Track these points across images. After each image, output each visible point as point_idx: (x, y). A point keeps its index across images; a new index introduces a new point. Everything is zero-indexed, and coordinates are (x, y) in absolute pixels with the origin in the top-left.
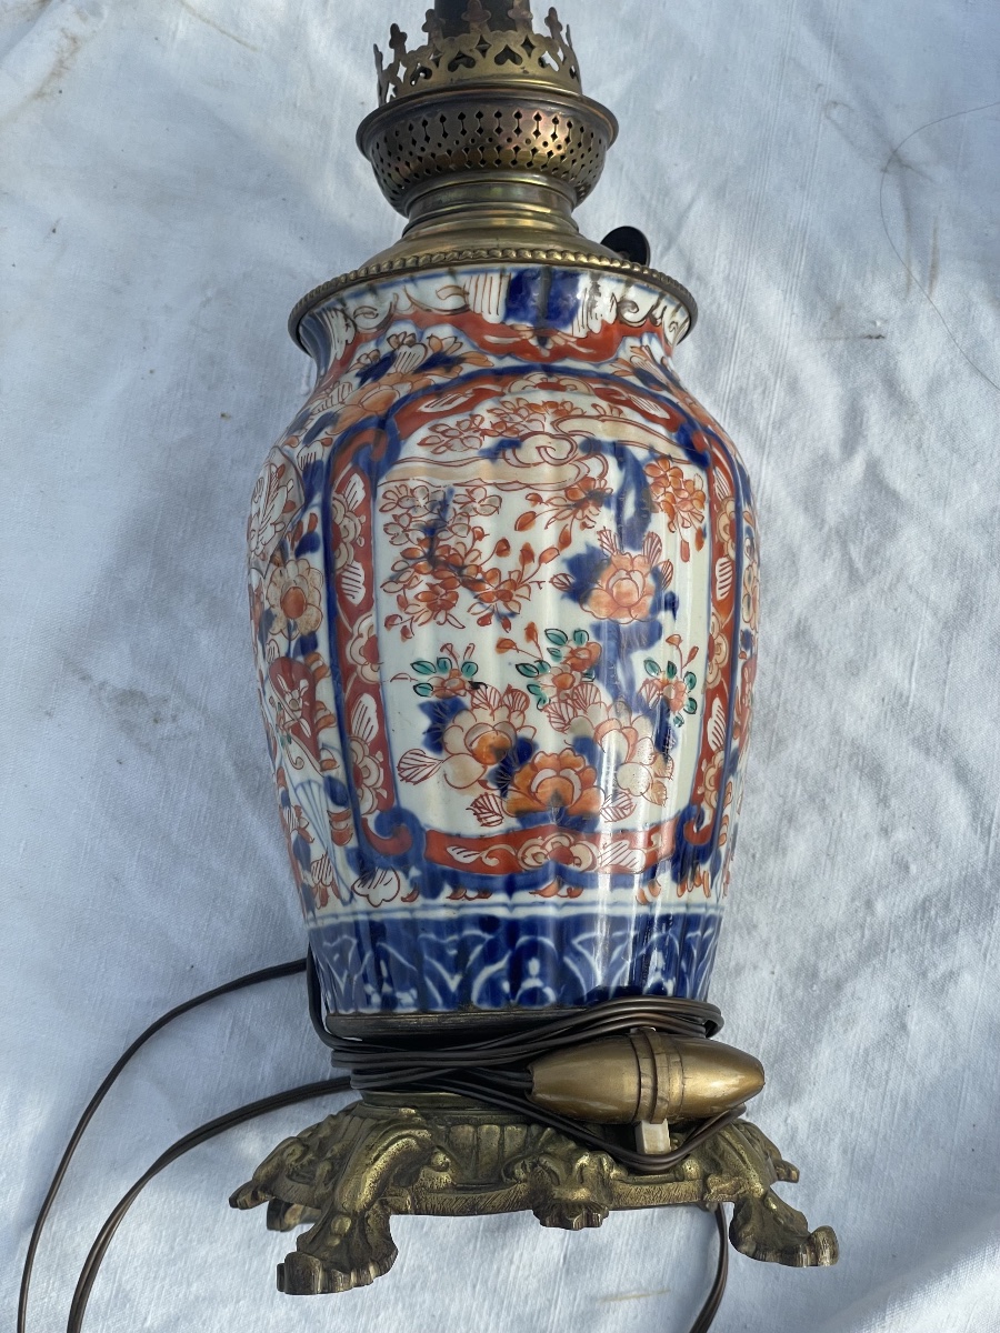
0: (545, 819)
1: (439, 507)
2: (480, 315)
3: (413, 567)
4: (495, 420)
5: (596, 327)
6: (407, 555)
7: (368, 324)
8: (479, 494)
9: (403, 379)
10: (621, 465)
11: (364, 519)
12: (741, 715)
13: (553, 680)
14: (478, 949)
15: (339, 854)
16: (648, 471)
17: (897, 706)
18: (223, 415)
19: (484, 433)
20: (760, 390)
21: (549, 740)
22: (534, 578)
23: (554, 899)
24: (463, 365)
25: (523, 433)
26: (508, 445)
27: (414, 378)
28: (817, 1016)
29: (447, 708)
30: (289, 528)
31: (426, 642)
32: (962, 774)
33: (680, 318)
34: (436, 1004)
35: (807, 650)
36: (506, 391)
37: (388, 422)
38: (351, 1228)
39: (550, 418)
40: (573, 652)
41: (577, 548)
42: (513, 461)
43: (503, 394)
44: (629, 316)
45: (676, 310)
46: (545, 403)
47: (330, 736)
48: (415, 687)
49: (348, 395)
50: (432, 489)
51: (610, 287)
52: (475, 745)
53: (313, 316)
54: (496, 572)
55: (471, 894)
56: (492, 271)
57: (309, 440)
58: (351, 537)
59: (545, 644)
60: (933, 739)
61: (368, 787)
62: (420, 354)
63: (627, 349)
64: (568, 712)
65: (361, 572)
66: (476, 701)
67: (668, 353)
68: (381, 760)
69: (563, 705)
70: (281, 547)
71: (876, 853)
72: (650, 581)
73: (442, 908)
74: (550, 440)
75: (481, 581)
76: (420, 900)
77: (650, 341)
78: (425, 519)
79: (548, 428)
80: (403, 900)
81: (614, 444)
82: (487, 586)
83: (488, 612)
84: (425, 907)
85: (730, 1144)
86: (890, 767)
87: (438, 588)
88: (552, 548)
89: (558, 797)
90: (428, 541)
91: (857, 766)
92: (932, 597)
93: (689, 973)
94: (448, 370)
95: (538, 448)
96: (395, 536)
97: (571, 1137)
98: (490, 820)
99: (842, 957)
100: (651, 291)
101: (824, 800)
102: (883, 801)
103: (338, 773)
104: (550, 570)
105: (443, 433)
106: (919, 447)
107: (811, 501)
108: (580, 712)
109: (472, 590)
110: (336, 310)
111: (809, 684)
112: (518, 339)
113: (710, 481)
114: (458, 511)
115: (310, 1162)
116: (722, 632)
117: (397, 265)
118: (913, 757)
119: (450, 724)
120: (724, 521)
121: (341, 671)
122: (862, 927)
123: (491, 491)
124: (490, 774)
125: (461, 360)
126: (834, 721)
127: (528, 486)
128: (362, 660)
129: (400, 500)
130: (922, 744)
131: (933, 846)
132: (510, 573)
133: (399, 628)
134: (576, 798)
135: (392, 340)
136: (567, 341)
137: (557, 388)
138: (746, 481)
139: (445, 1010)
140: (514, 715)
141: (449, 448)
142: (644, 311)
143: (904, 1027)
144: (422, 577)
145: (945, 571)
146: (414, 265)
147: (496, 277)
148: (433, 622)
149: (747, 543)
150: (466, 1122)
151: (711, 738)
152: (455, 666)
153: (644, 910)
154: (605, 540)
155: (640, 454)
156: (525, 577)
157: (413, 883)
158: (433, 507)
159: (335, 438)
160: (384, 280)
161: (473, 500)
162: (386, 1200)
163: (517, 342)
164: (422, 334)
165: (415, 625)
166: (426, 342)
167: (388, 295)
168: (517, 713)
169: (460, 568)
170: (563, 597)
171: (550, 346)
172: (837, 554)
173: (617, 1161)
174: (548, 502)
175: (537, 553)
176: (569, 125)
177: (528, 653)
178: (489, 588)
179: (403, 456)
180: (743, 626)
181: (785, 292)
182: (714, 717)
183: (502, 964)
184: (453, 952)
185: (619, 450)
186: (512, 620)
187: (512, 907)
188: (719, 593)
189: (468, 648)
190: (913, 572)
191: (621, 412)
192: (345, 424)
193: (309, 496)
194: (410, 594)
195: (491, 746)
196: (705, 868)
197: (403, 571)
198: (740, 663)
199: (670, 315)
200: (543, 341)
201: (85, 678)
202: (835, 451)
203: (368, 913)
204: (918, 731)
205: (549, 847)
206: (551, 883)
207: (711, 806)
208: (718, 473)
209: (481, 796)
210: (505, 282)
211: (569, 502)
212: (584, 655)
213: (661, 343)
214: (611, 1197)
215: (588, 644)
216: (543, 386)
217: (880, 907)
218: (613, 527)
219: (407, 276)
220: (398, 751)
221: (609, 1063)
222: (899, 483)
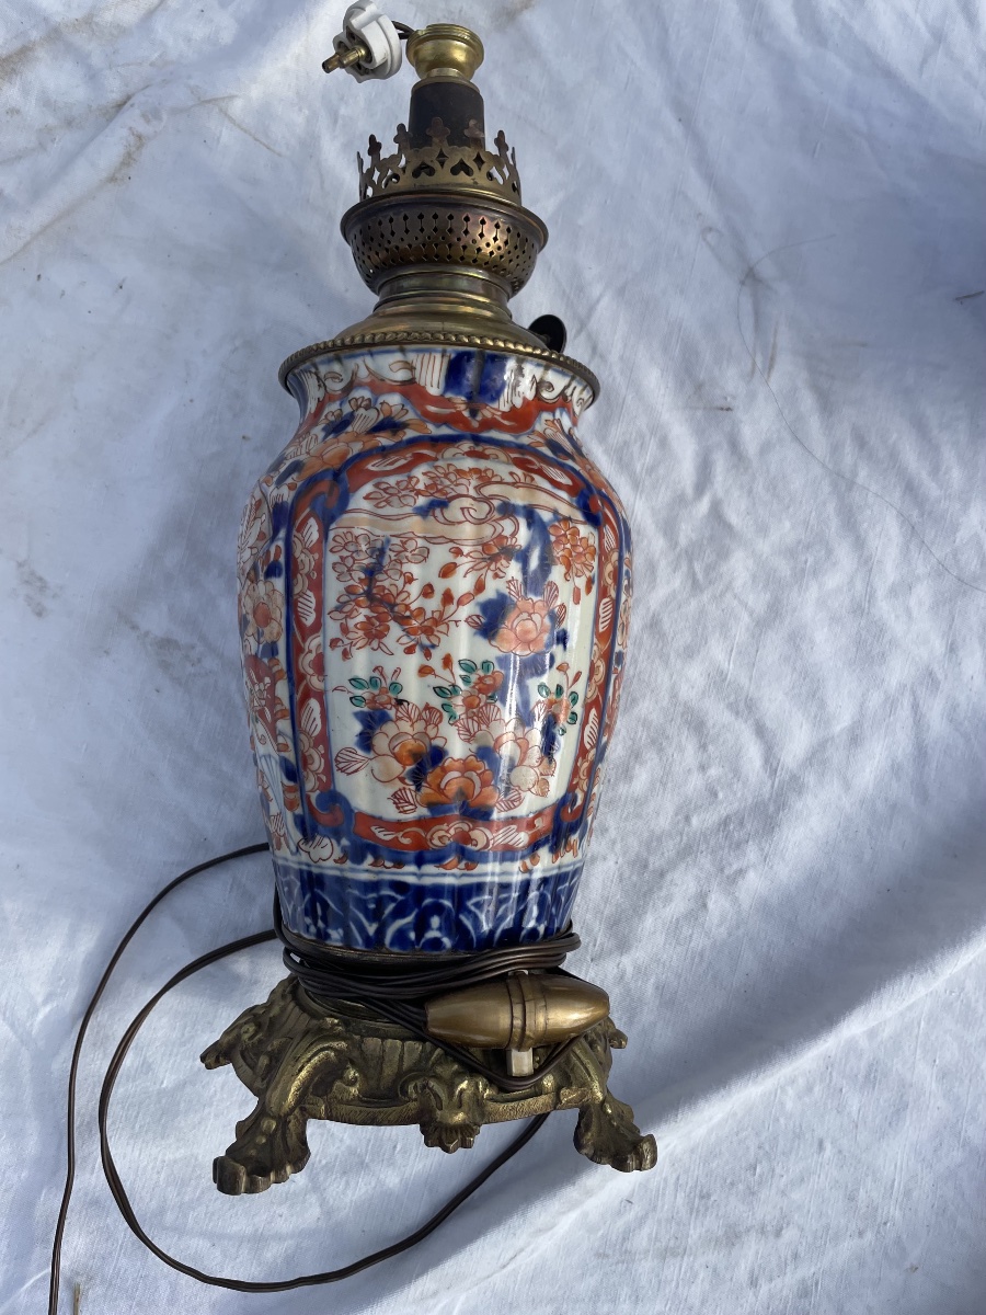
0: (450, 810)
1: (378, 553)
2: (424, 387)
3: (354, 601)
4: (429, 482)
5: (518, 403)
6: (350, 590)
7: (336, 387)
8: (411, 545)
9: (357, 437)
10: (529, 525)
11: (317, 556)
12: (610, 717)
13: (463, 701)
14: (391, 907)
15: (289, 816)
16: (551, 531)
17: (718, 680)
18: (244, 437)
19: (419, 493)
20: (639, 444)
21: (457, 748)
22: (454, 617)
23: (455, 871)
24: (406, 430)
25: (449, 496)
26: (438, 505)
27: (365, 439)
28: (645, 895)
29: (376, 718)
30: (261, 554)
31: (362, 662)
32: (760, 731)
33: (586, 395)
34: (357, 943)
35: (657, 636)
36: (439, 457)
37: (341, 476)
38: (276, 1130)
39: (474, 482)
40: (481, 679)
41: (489, 593)
42: (441, 518)
43: (436, 459)
44: (545, 394)
45: (583, 390)
46: (470, 470)
47: (284, 725)
48: (351, 699)
49: (314, 447)
50: (372, 538)
51: (531, 370)
52: (397, 750)
53: (294, 375)
54: (421, 610)
55: (388, 864)
56: (436, 351)
57: (280, 482)
58: (307, 570)
59: (459, 671)
60: (742, 705)
61: (312, 772)
62: (372, 417)
63: (542, 423)
64: (473, 726)
65: (313, 600)
66: (399, 714)
67: (575, 423)
68: (323, 752)
69: (470, 721)
70: (254, 568)
71: (695, 782)
72: (547, 621)
73: (364, 872)
74: (473, 502)
75: (408, 617)
76: (348, 864)
77: (561, 415)
78: (366, 562)
79: (472, 492)
80: (335, 861)
81: (525, 507)
82: (414, 622)
83: (413, 643)
84: (353, 870)
85: (579, 1058)
86: (710, 724)
87: (374, 620)
88: (469, 593)
89: (462, 793)
90: (367, 581)
91: (686, 721)
92: (750, 603)
93: (557, 915)
94: (394, 434)
95: (462, 509)
96: (341, 574)
97: (456, 1060)
98: (406, 808)
99: (666, 855)
100: (564, 374)
101: (661, 744)
102: (703, 747)
103: (290, 755)
104: (465, 611)
105: (385, 490)
106: (750, 492)
107: (669, 528)
108: (483, 727)
109: (401, 624)
110: (310, 372)
111: (657, 661)
112: (453, 411)
113: (601, 537)
114: (393, 558)
115: (260, 1041)
116: (601, 657)
117: (357, 339)
118: (727, 717)
119: (378, 731)
120: (609, 568)
121: (295, 677)
122: (681, 834)
123: (421, 542)
124: (407, 774)
125: (404, 426)
126: (673, 688)
127: (452, 541)
128: (311, 671)
129: (346, 544)
130: (734, 709)
131: (735, 780)
132: (433, 612)
133: (342, 648)
134: (476, 794)
135: (352, 402)
136: (494, 414)
137: (482, 456)
138: (628, 532)
139: (364, 949)
140: (430, 727)
141: (388, 502)
142: (558, 390)
143: (705, 906)
144: (361, 610)
145: (761, 585)
146: (370, 341)
147: (438, 356)
148: (368, 647)
149: (625, 583)
150: (375, 1033)
151: (586, 739)
152: (384, 685)
153: (526, 876)
154: (512, 588)
155: (546, 516)
156: (445, 617)
157: (344, 850)
158: (373, 552)
159: (299, 484)
160: (347, 352)
161: (406, 550)
162: (305, 1109)
163: (452, 413)
164: (376, 400)
165: (354, 649)
166: (378, 406)
167: (351, 364)
168: (432, 726)
169: (393, 606)
170: (475, 634)
171: (479, 418)
172: (684, 568)
173: (491, 1082)
174: (468, 555)
175: (456, 596)
176: (509, 230)
177: (444, 678)
178: (415, 623)
179: (352, 506)
180: (617, 649)
181: (662, 371)
182: (591, 724)
183: (409, 919)
184: (372, 906)
185: (530, 514)
186: (432, 651)
187: (420, 876)
188: (601, 626)
189: (396, 671)
190: (738, 583)
191: (533, 479)
192: (307, 474)
193: (276, 531)
194: (351, 623)
195: (410, 751)
196: (574, 837)
197: (345, 603)
198: (613, 677)
199: (578, 393)
200: (474, 413)
201: (134, 627)
202: (690, 491)
203: (308, 865)
204: (732, 698)
205: (452, 832)
206: (452, 859)
207: (583, 791)
208: (607, 530)
209: (400, 790)
210: (446, 360)
211: (485, 556)
212: (489, 681)
213: (570, 417)
214: (483, 1115)
215: (493, 673)
216: (471, 454)
217: (695, 821)
218: (519, 577)
219: (365, 350)
220: (336, 748)
221: (489, 1004)
222: (733, 518)
